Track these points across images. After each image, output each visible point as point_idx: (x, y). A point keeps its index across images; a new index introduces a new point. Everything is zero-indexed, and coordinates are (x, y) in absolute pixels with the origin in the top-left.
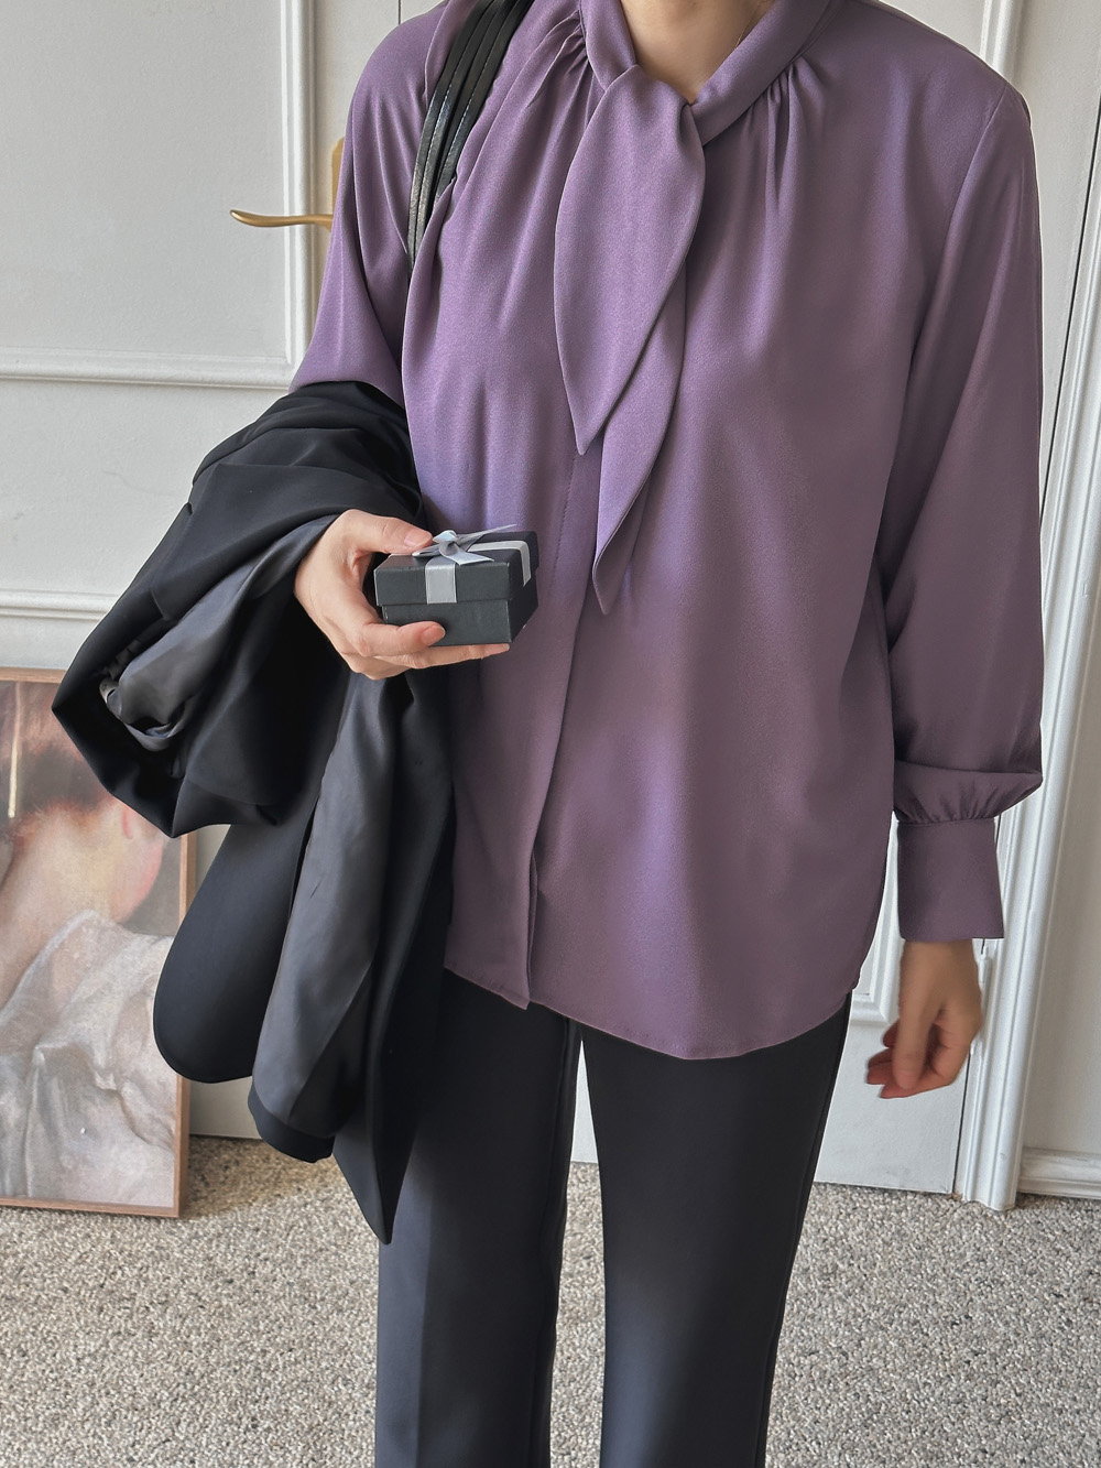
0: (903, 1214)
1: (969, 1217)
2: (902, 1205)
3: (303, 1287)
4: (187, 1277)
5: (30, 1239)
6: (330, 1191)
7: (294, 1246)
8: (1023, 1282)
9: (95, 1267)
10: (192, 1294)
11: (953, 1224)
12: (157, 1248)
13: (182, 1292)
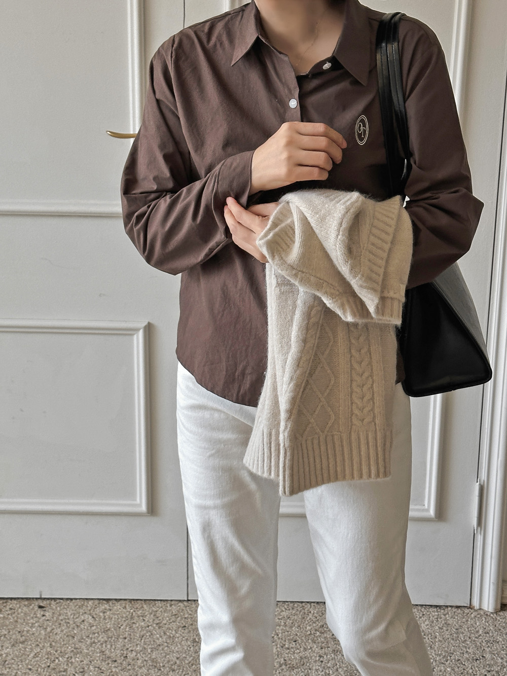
0: (447, 616)
1: (479, 616)
2: (446, 612)
3: (153, 661)
4: (93, 660)
5: (8, 648)
6: (160, 620)
7: (146, 644)
9: (44, 658)
10: (95, 667)
11: (471, 619)
12: (75, 648)
13: (91, 667)
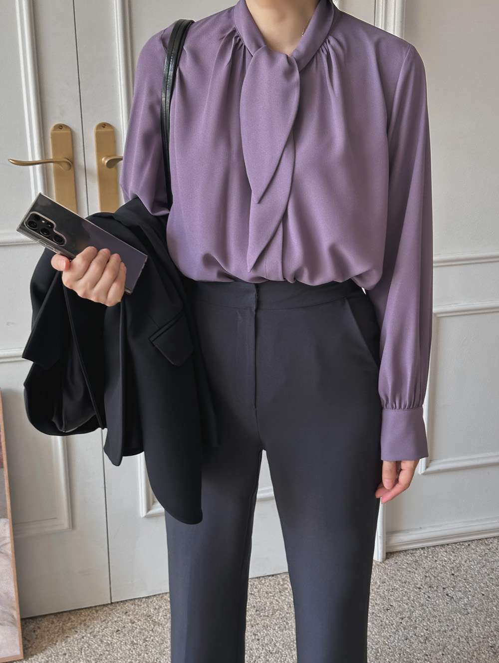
8: (404, 587)
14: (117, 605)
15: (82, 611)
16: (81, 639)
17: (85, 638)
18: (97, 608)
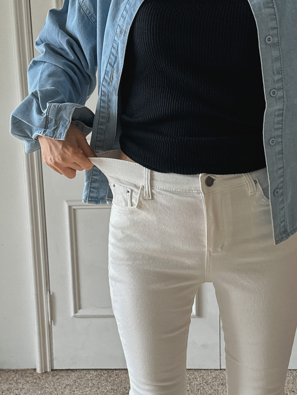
6: (206, 380)
14: (224, 370)
15: (202, 371)
16: (199, 385)
17: (202, 384)
18: (211, 371)
